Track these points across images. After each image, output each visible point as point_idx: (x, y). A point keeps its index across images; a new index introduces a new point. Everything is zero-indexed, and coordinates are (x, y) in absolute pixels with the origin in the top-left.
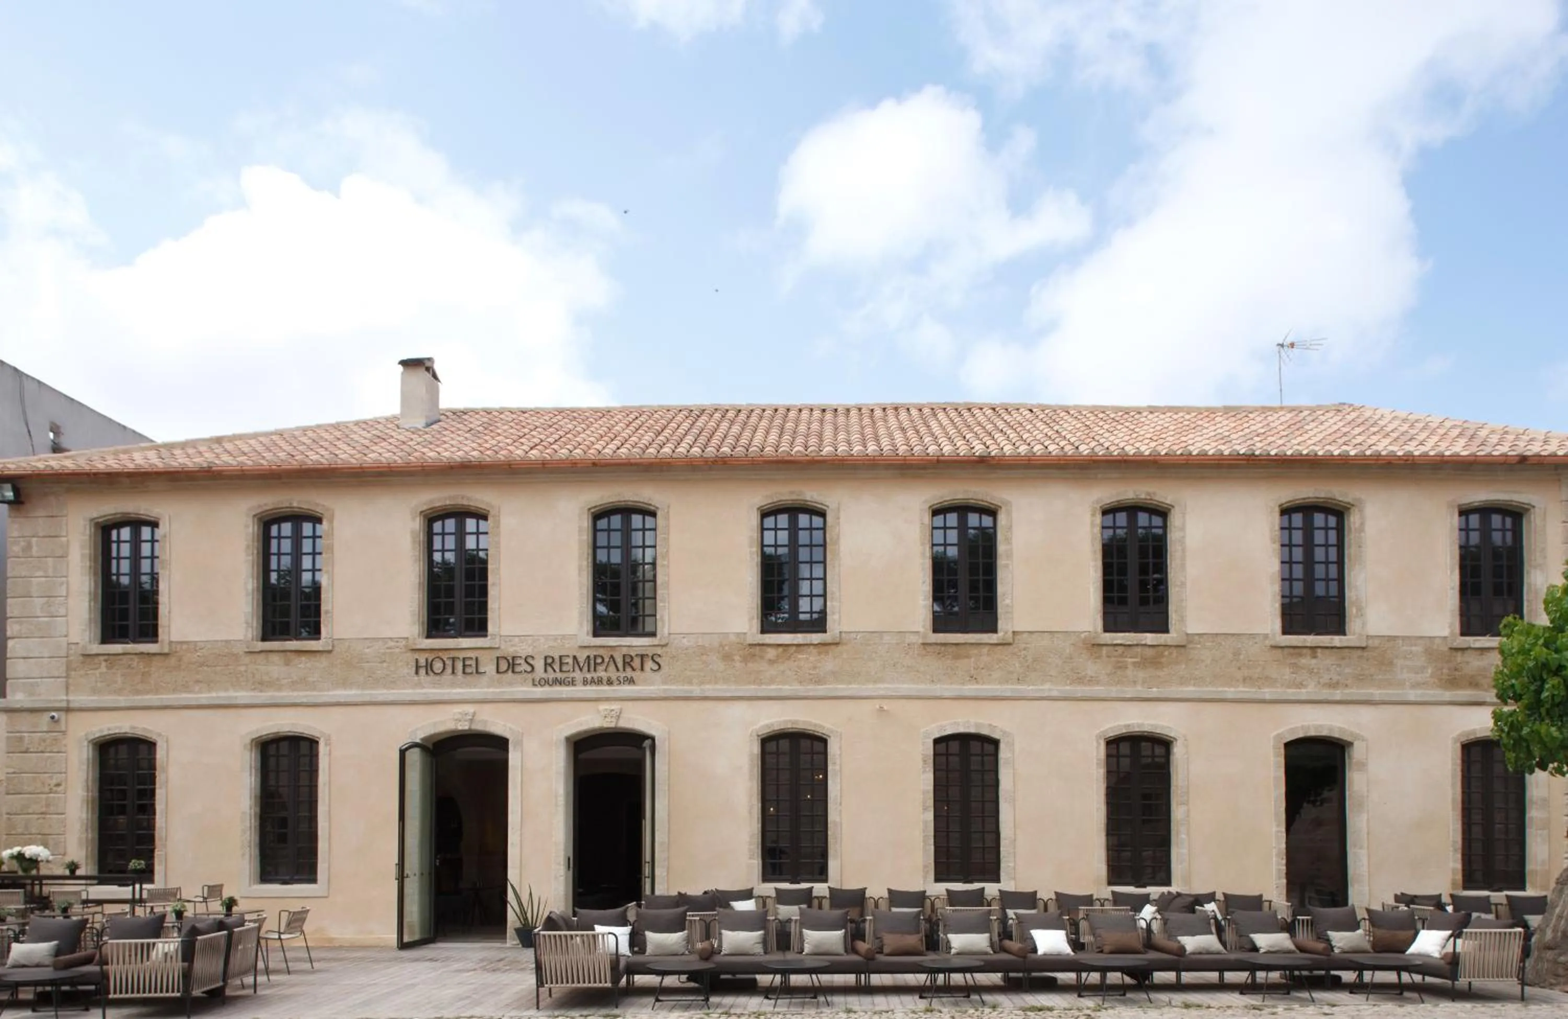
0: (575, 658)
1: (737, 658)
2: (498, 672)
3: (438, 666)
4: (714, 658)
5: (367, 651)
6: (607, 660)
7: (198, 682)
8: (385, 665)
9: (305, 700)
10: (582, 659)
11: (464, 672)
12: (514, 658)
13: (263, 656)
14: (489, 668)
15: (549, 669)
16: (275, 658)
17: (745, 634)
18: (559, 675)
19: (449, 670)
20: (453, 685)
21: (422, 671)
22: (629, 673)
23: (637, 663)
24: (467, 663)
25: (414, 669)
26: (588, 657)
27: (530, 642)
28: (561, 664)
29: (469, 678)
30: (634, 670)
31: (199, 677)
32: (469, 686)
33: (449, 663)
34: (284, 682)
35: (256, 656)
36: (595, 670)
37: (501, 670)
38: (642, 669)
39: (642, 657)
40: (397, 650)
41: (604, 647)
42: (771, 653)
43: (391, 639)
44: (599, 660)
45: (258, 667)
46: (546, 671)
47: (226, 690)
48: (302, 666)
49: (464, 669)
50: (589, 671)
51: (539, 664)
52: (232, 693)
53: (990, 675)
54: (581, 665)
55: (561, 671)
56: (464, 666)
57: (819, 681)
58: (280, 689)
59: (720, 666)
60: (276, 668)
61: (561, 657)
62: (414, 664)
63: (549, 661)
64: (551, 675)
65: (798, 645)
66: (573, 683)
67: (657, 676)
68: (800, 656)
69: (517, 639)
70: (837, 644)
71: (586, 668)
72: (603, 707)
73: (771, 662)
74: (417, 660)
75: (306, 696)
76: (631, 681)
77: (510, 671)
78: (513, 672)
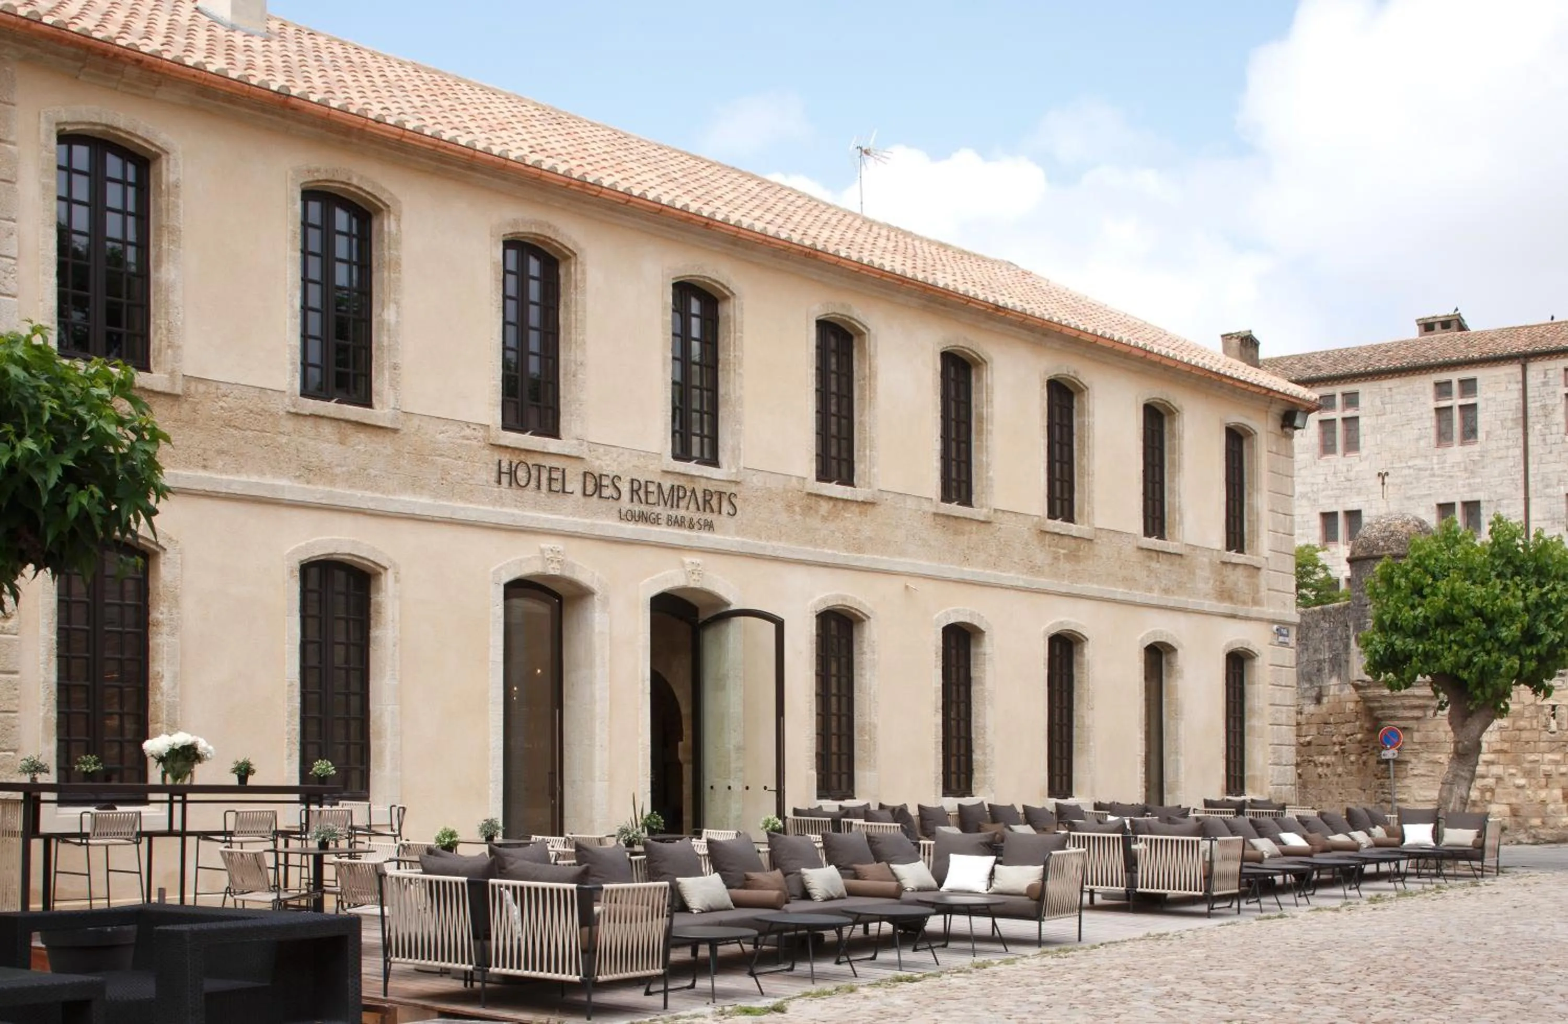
0: (659, 486)
1: (797, 509)
2: (585, 494)
3: (522, 474)
4: (779, 506)
5: (440, 437)
6: (688, 494)
7: (221, 452)
8: (460, 462)
9: (372, 505)
10: (666, 487)
11: (550, 490)
12: (601, 476)
13: (309, 423)
14: (575, 485)
15: (635, 497)
16: (327, 429)
17: (804, 479)
18: (644, 508)
19: (533, 483)
20: (536, 506)
21: (505, 479)
22: (708, 516)
23: (714, 502)
24: (554, 476)
25: (494, 475)
26: (673, 486)
27: (615, 456)
28: (647, 492)
29: (553, 497)
30: (712, 511)
31: (223, 444)
32: (553, 510)
33: (534, 473)
34: (338, 470)
35: (302, 421)
36: (678, 506)
37: (587, 493)
38: (720, 512)
39: (721, 494)
40: (474, 442)
41: (684, 475)
42: (825, 506)
43: (468, 424)
44: (681, 494)
45: (305, 440)
46: (632, 501)
47: (262, 473)
48: (361, 447)
49: (550, 484)
50: (672, 506)
51: (625, 488)
52: (268, 480)
53: (977, 556)
54: (666, 497)
55: (647, 503)
56: (550, 479)
57: (860, 549)
58: (332, 482)
59: (784, 517)
60: (326, 445)
61: (647, 482)
62: (496, 468)
63: (636, 486)
64: (637, 508)
65: (846, 501)
66: (656, 521)
67: (731, 521)
68: (846, 515)
69: (601, 450)
70: (873, 504)
71: (669, 503)
72: (688, 559)
73: (824, 519)
74: (500, 461)
75: (372, 499)
76: (709, 526)
77: (595, 496)
78: (600, 497)
